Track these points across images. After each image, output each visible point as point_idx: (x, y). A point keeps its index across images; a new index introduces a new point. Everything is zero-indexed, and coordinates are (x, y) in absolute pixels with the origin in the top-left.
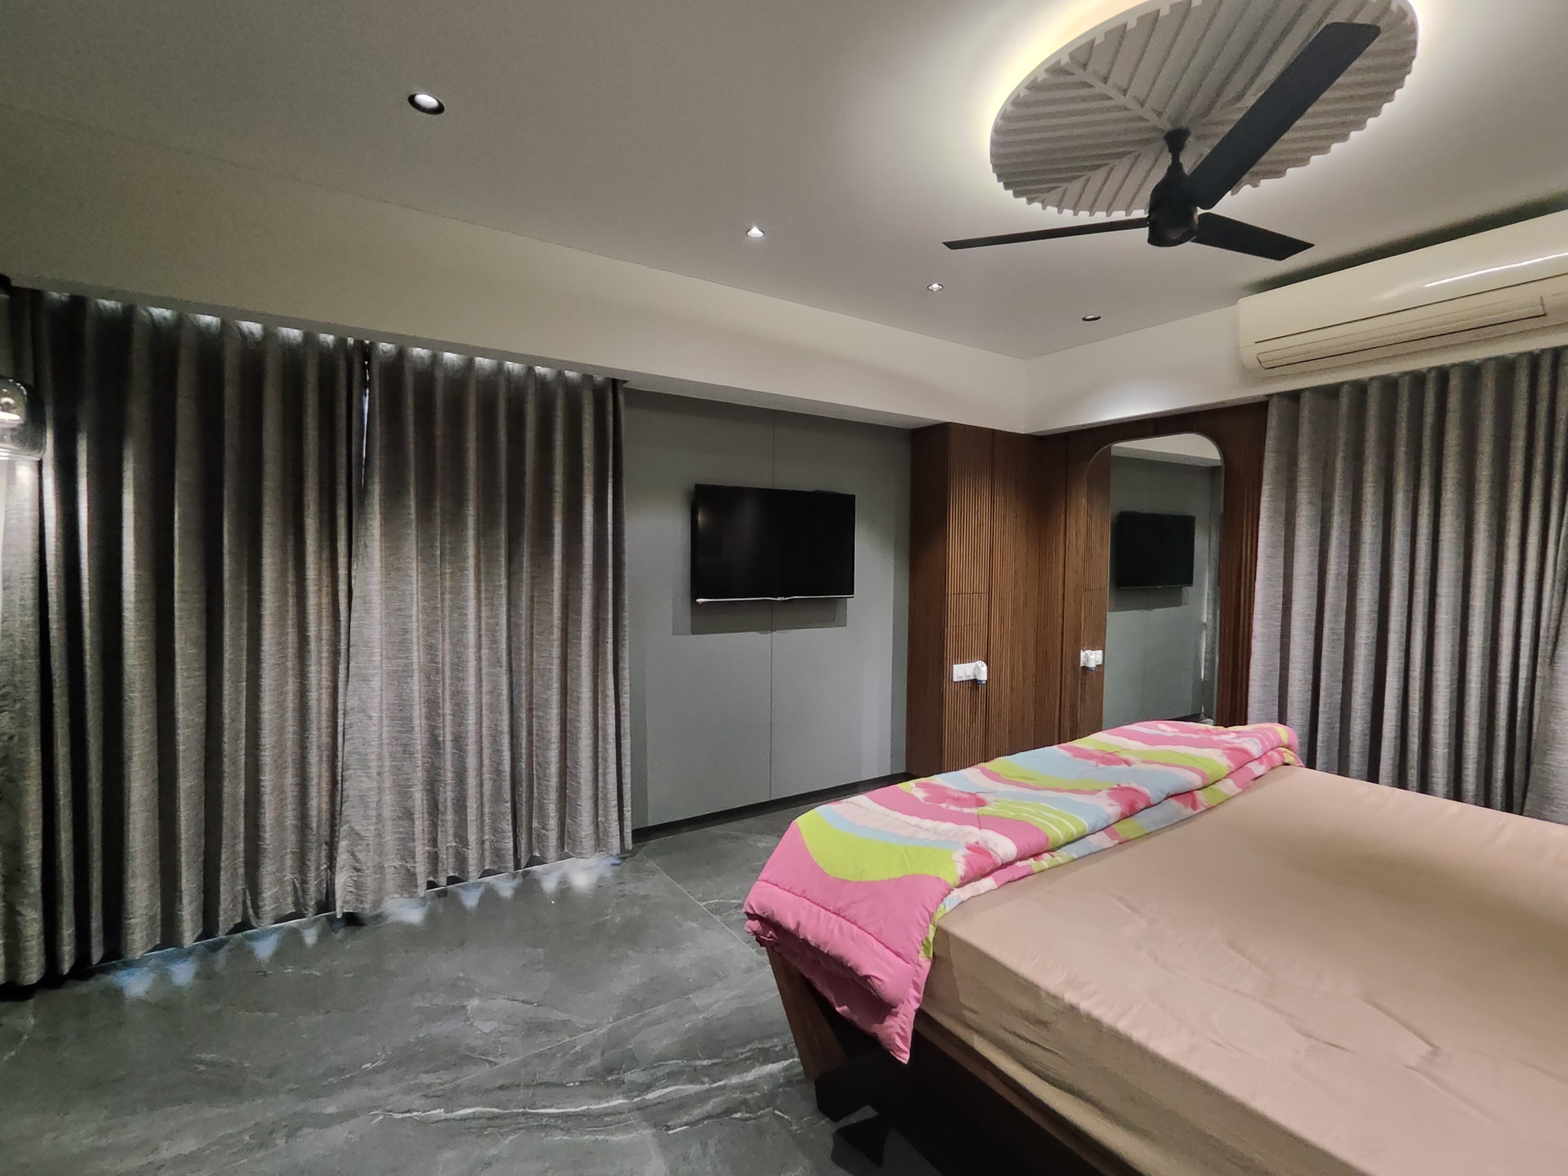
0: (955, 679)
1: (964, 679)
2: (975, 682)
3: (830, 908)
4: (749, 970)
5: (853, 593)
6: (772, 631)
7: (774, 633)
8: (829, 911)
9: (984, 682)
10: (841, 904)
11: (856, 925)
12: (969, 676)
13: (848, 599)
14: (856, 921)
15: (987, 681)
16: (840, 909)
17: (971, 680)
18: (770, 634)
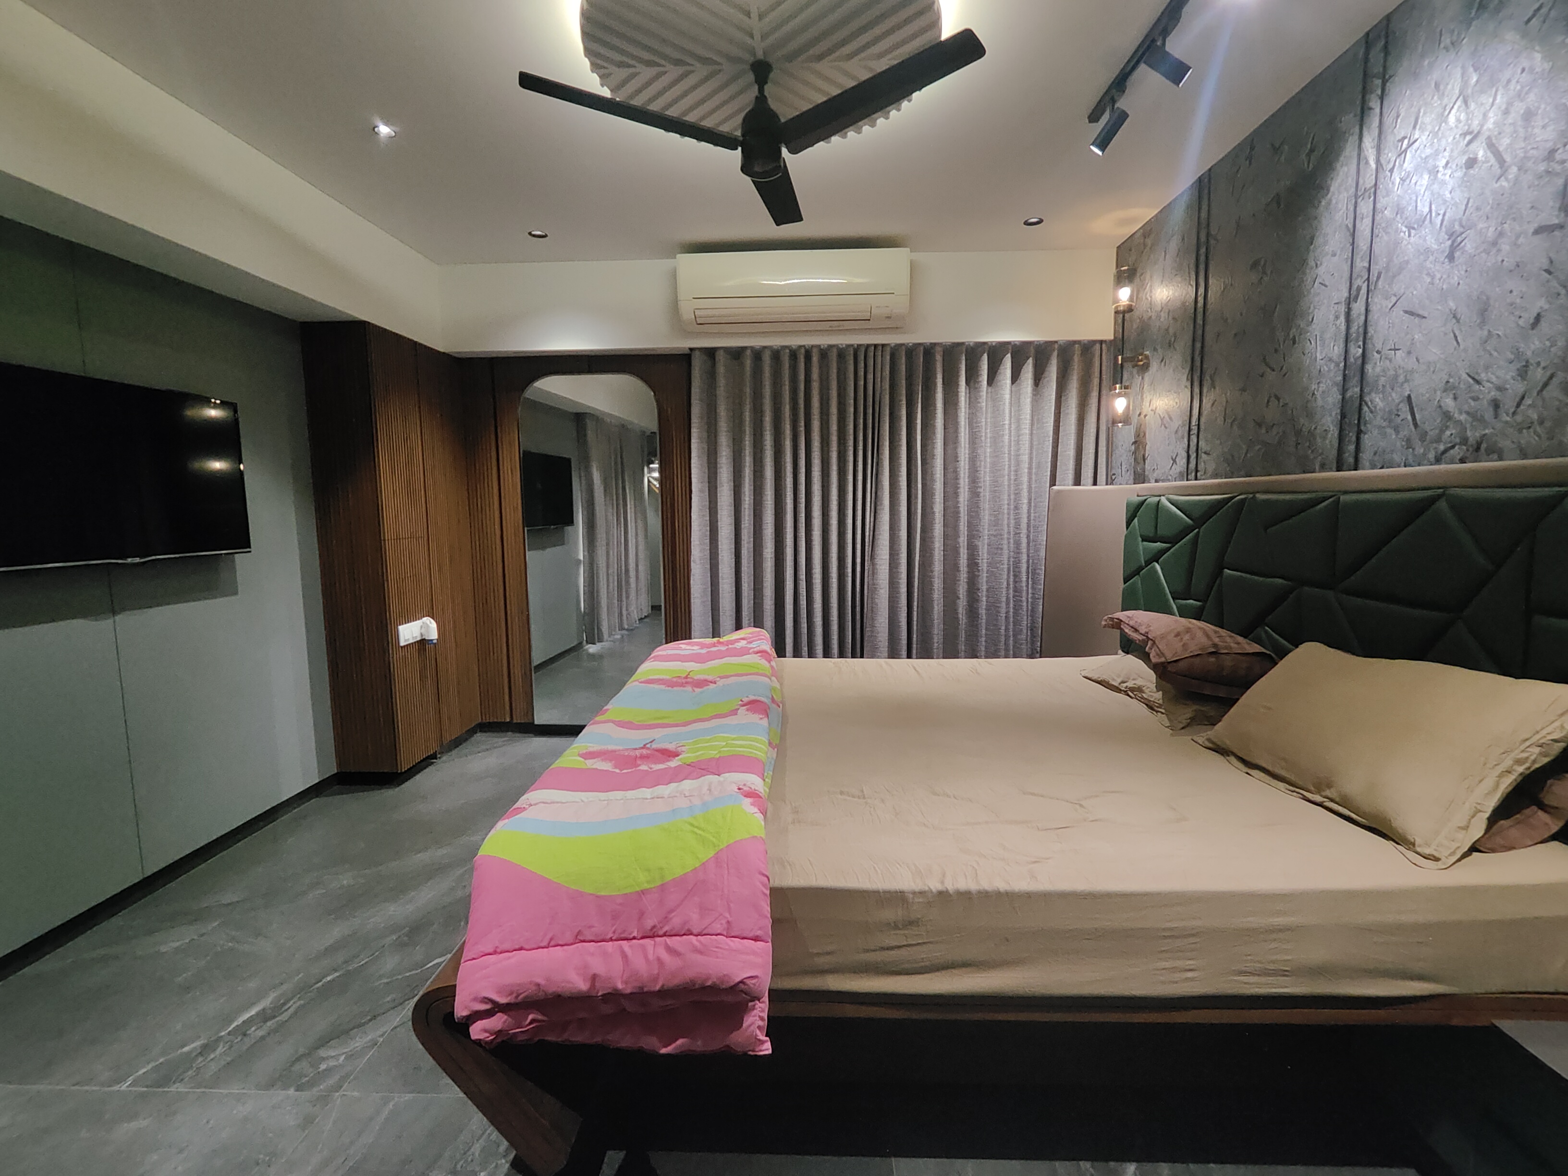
0: (402, 643)
1: (411, 641)
2: (423, 643)
3: (635, 934)
4: (308, 1121)
5: (250, 547)
6: (114, 613)
7: (118, 618)
8: (634, 938)
9: (435, 641)
10: (649, 923)
11: (691, 934)
12: (416, 637)
13: (236, 555)
14: (689, 930)
15: (437, 640)
16: (654, 927)
17: (418, 641)
18: (110, 621)
